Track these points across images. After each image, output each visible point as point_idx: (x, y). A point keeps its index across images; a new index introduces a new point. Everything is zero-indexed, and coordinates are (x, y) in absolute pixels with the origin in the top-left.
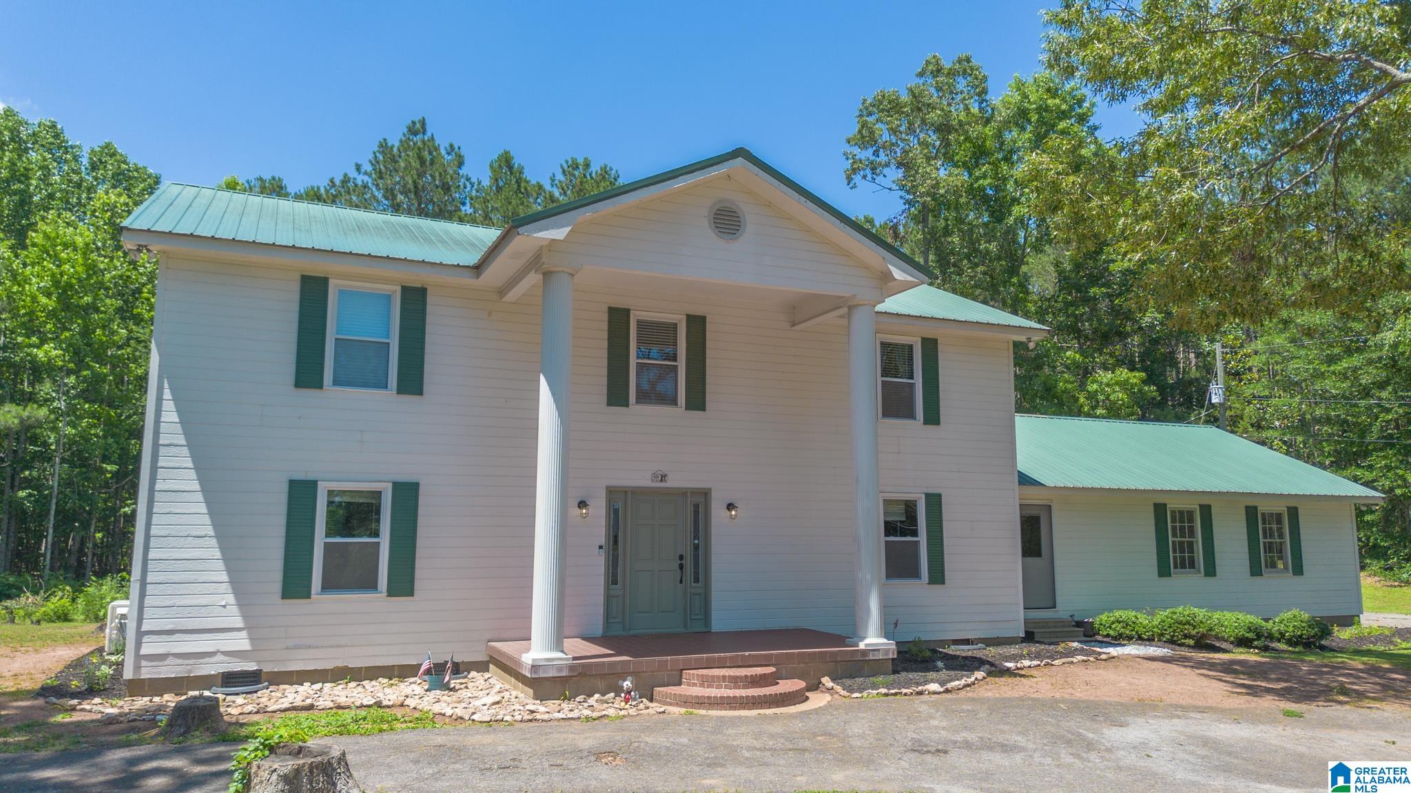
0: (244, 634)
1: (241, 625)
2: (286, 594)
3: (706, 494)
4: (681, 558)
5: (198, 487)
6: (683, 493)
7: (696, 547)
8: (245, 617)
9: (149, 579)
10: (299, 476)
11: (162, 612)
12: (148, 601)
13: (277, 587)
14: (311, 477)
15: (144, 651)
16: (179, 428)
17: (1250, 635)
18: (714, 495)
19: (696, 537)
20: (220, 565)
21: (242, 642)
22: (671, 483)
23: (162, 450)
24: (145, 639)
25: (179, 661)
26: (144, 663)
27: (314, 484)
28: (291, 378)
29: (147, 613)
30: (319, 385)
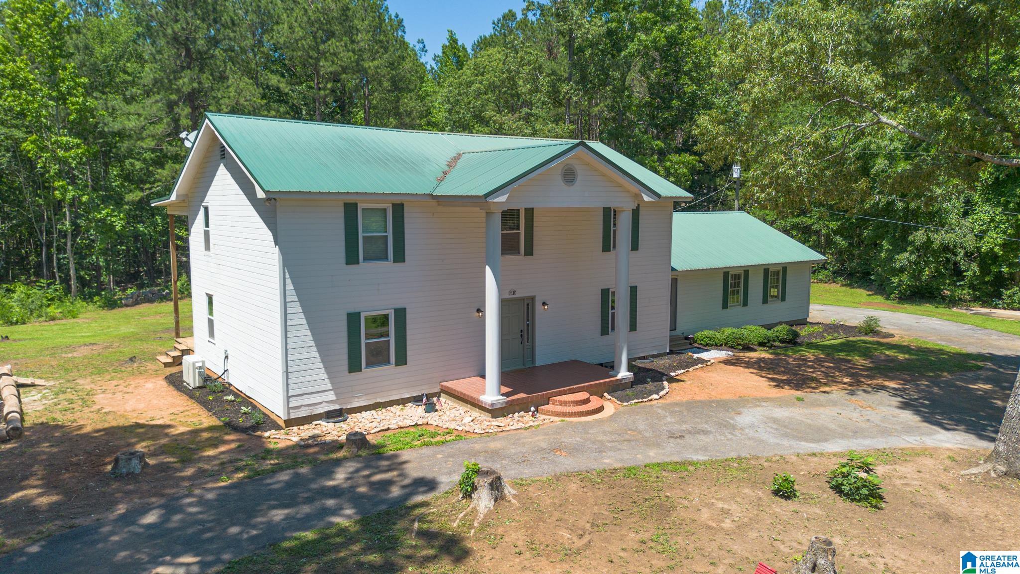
0: (332, 392)
1: (331, 388)
2: (351, 370)
3: (533, 299)
4: (522, 331)
5: (305, 322)
6: (522, 299)
7: (528, 325)
8: (332, 383)
9: (289, 371)
10: (352, 311)
11: (296, 386)
12: (290, 381)
13: (346, 367)
14: (357, 310)
15: (291, 406)
16: (294, 292)
17: (766, 341)
18: (537, 299)
19: (528, 320)
20: (319, 360)
21: (332, 396)
22: (517, 295)
23: (288, 305)
24: (291, 400)
25: (307, 408)
26: (291, 411)
27: (359, 313)
28: (344, 260)
29: (290, 387)
30: (358, 263)
